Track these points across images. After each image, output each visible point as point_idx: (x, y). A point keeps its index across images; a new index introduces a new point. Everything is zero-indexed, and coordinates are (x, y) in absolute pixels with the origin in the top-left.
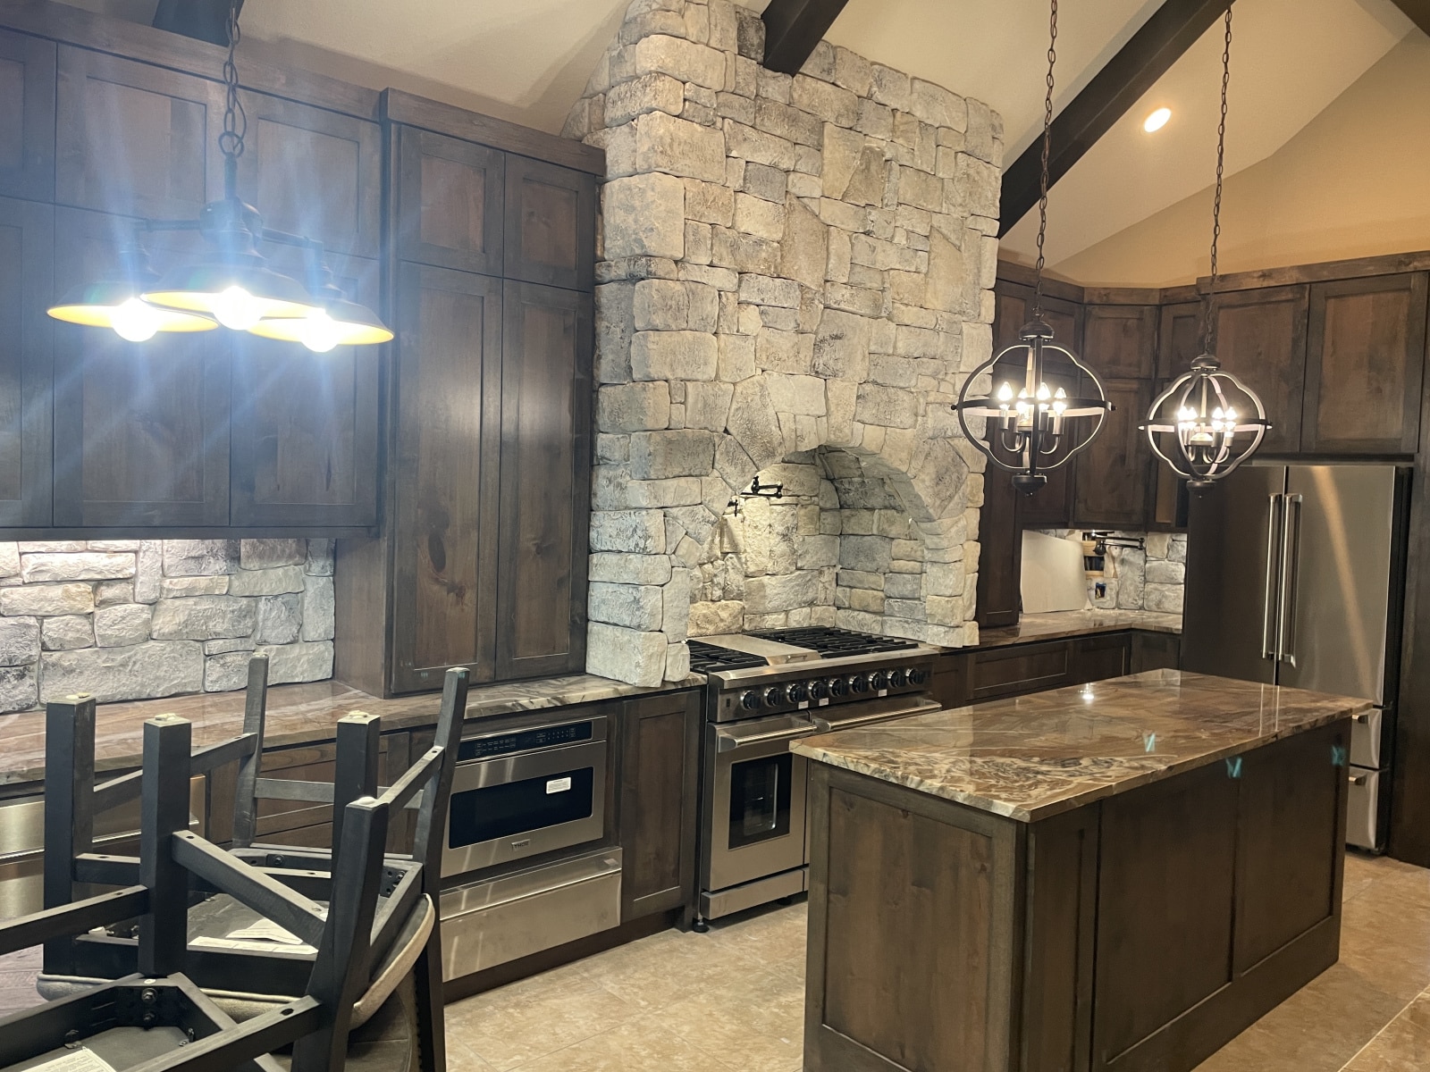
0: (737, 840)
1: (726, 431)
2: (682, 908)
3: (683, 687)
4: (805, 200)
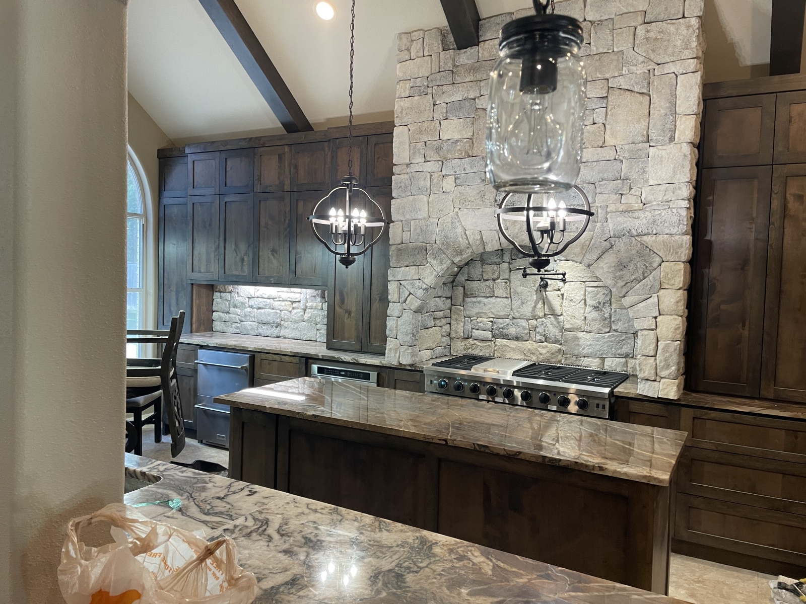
1: (435, 243)
3: (415, 369)
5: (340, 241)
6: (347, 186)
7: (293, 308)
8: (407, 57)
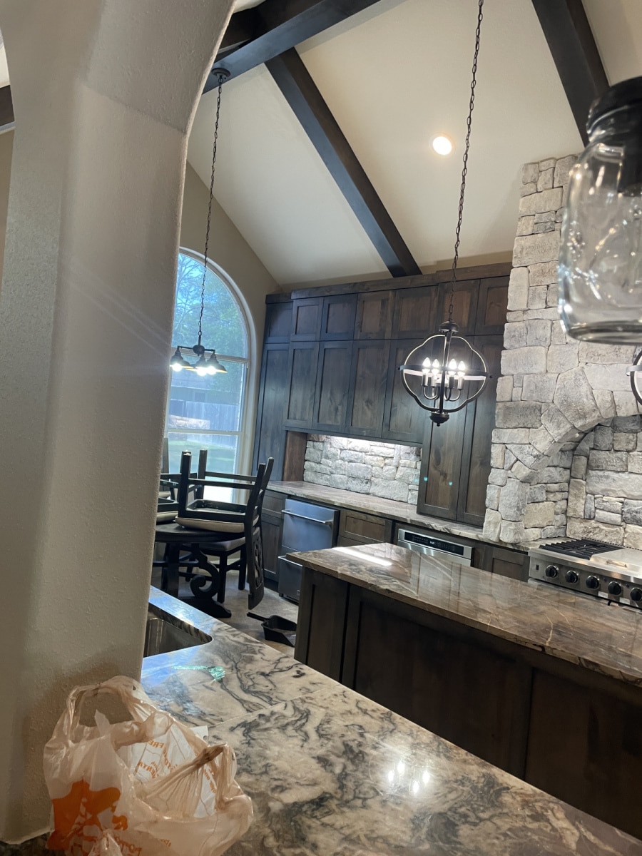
1: (552, 402)
3: (518, 550)
5: (433, 394)
6: (445, 333)
7: (385, 464)
8: (533, 190)
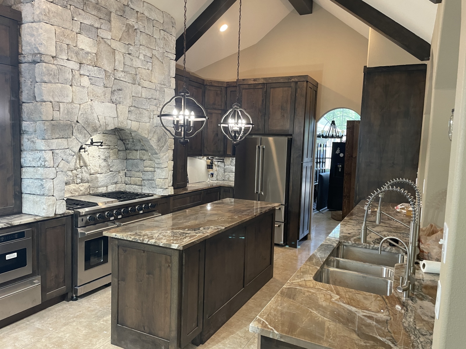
0: (88, 267)
1: (77, 122)
2: (67, 294)
3: (63, 216)
4: (105, 39)
